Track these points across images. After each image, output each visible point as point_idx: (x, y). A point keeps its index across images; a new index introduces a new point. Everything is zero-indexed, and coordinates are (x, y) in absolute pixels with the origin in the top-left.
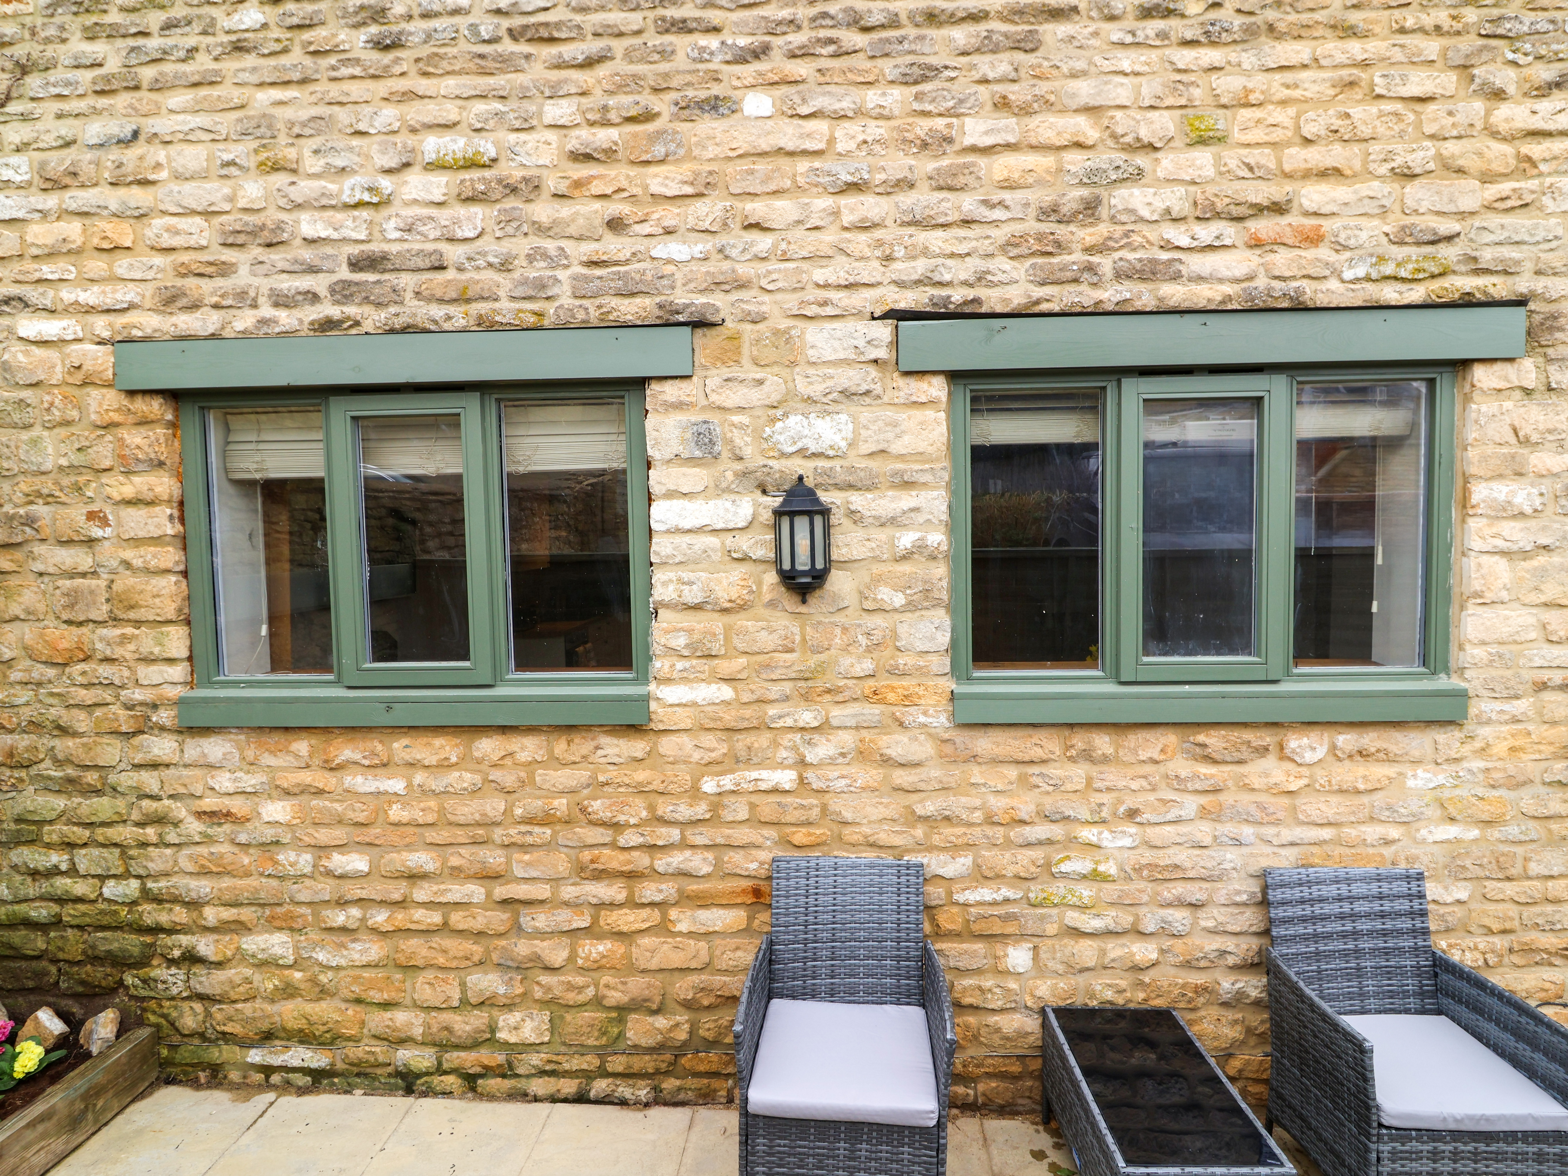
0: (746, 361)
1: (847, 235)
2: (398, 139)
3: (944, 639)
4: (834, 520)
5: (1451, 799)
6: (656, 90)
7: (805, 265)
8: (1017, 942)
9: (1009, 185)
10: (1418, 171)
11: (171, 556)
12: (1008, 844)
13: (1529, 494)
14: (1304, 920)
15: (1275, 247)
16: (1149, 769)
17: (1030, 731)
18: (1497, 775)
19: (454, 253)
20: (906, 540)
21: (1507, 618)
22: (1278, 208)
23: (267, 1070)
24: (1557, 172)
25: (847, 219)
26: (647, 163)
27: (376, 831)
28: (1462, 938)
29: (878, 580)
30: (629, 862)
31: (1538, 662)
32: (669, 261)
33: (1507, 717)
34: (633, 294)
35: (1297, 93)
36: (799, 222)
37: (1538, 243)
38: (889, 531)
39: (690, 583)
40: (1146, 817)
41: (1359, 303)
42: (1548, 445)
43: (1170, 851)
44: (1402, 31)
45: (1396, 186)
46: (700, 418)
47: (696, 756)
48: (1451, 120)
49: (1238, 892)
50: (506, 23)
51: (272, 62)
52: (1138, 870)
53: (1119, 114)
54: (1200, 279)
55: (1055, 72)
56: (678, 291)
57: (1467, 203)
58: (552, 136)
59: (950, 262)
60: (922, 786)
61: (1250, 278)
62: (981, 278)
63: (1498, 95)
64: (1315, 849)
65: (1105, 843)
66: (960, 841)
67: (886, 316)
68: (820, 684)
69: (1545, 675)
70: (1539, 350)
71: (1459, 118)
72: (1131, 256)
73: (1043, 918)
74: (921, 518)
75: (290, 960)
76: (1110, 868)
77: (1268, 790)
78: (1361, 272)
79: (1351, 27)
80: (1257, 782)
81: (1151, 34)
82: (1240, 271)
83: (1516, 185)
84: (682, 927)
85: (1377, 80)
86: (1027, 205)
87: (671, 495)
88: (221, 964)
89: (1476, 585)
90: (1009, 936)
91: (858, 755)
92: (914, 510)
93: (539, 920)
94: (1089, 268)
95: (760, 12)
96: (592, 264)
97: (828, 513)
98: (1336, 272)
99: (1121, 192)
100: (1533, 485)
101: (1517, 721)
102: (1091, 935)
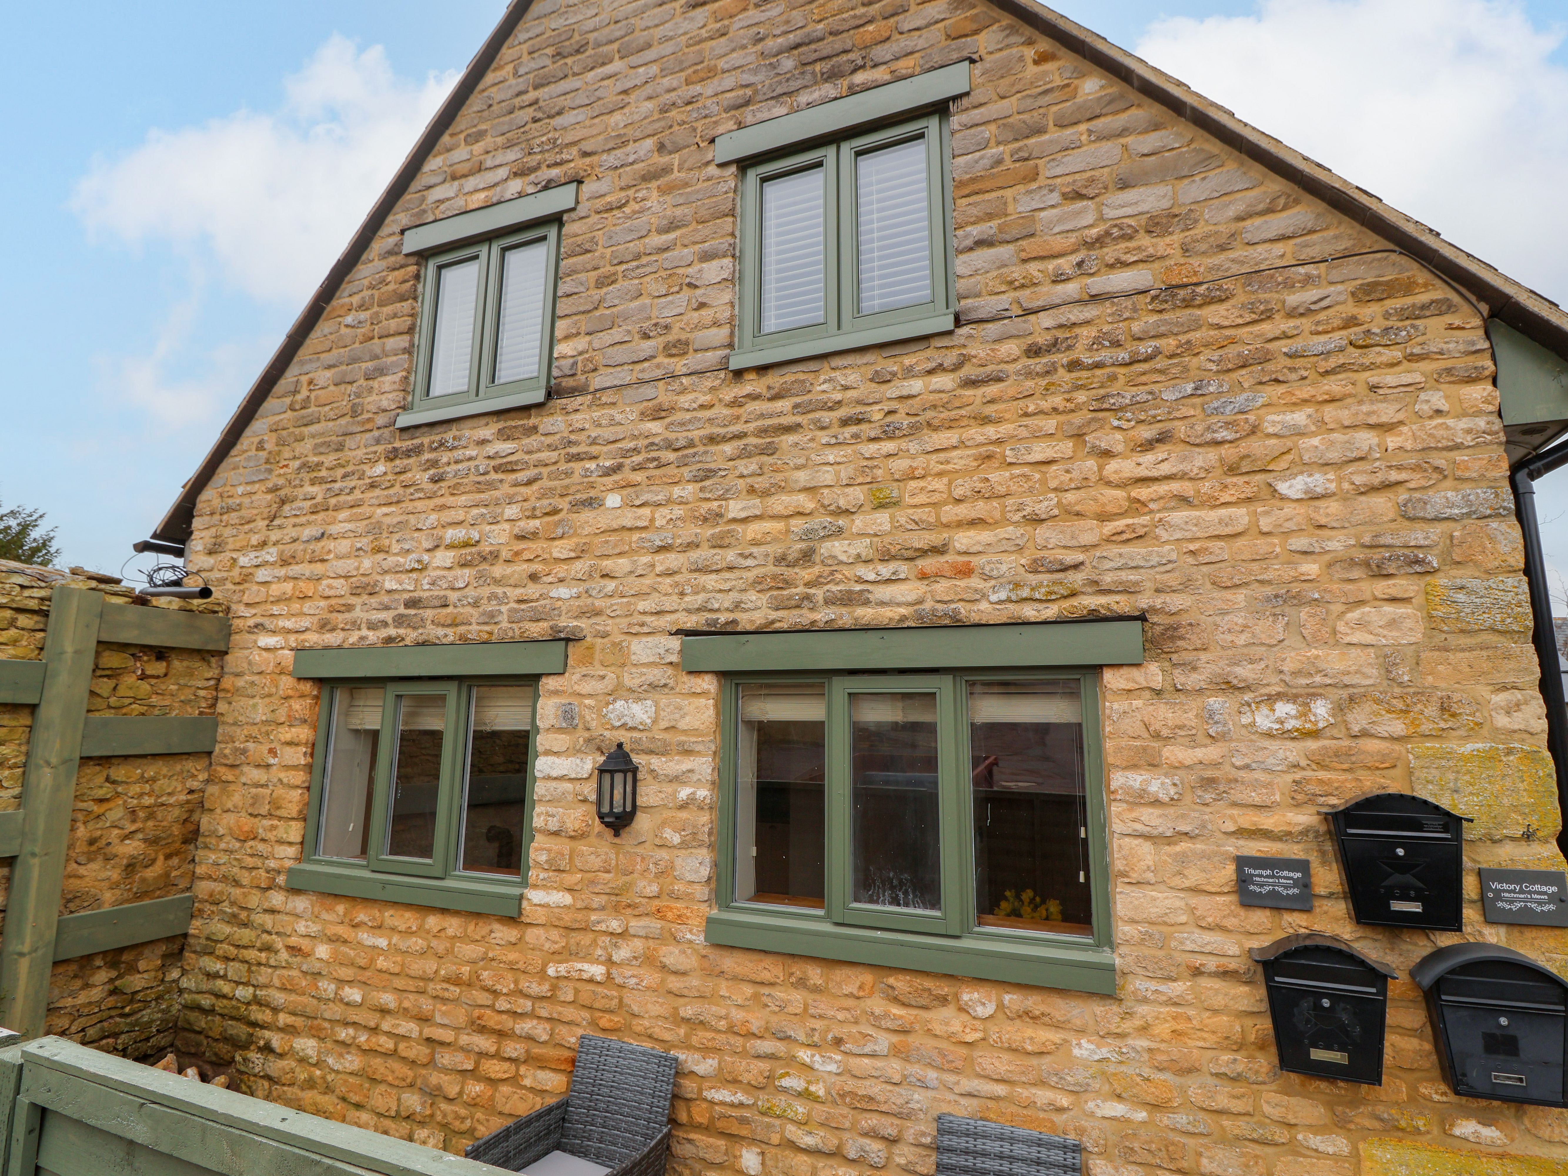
0: (596, 663)
1: (659, 579)
2: (435, 532)
3: (705, 872)
4: (640, 776)
5: (1116, 1075)
6: (561, 496)
7: (632, 600)
8: (749, 1145)
9: (755, 543)
10: (1043, 516)
11: (299, 777)
12: (743, 1054)
13: (1163, 784)
15: (938, 579)
16: (851, 1003)
17: (762, 956)
18: (1161, 1057)
19: (453, 596)
20: (684, 793)
21: (1154, 899)
22: (938, 550)
24: (1165, 509)
25: (659, 569)
26: (554, 539)
27: (368, 974)
29: (664, 824)
30: (500, 1023)
31: (1190, 946)
32: (559, 599)
33: (1164, 998)
34: (538, 620)
35: (949, 467)
36: (631, 572)
37: (1153, 567)
38: (674, 785)
39: (553, 816)
40: (848, 1047)
41: (1007, 620)
42: (1179, 740)
43: (867, 1083)
44: (1026, 415)
45: (1029, 528)
46: (565, 701)
47: (547, 946)
48: (1068, 476)
49: (924, 1134)
50: (493, 463)
51: (386, 492)
52: (845, 1097)
53: (826, 491)
54: (882, 604)
55: (785, 467)
56: (563, 618)
57: (1087, 538)
58: (506, 526)
59: (718, 596)
60: (686, 992)
61: (920, 602)
62: (737, 606)
63: (1107, 454)
64: (991, 1104)
65: (816, 1066)
66: (710, 1045)
67: (678, 632)
68: (625, 900)
69: (1198, 960)
70: (1164, 656)
71: (1075, 474)
72: (834, 588)
73: (768, 1126)
74: (695, 777)
75: (313, 1061)
76: (819, 1089)
77: (949, 1037)
78: (1003, 595)
79: (986, 417)
80: (938, 1029)
81: (847, 436)
82: (911, 598)
83: (1130, 521)
84: (527, 1082)
85: (1008, 453)
86: (767, 555)
87: (548, 753)
88: (281, 1056)
89: (1119, 865)
90: (743, 1138)
91: (649, 960)
92: (691, 771)
93: (446, 1058)
94: (807, 597)
95: (619, 445)
96: (520, 601)
97: (635, 770)
98: (984, 596)
99: (828, 544)
100: (1166, 775)
101: (1176, 1004)
102: (806, 1151)
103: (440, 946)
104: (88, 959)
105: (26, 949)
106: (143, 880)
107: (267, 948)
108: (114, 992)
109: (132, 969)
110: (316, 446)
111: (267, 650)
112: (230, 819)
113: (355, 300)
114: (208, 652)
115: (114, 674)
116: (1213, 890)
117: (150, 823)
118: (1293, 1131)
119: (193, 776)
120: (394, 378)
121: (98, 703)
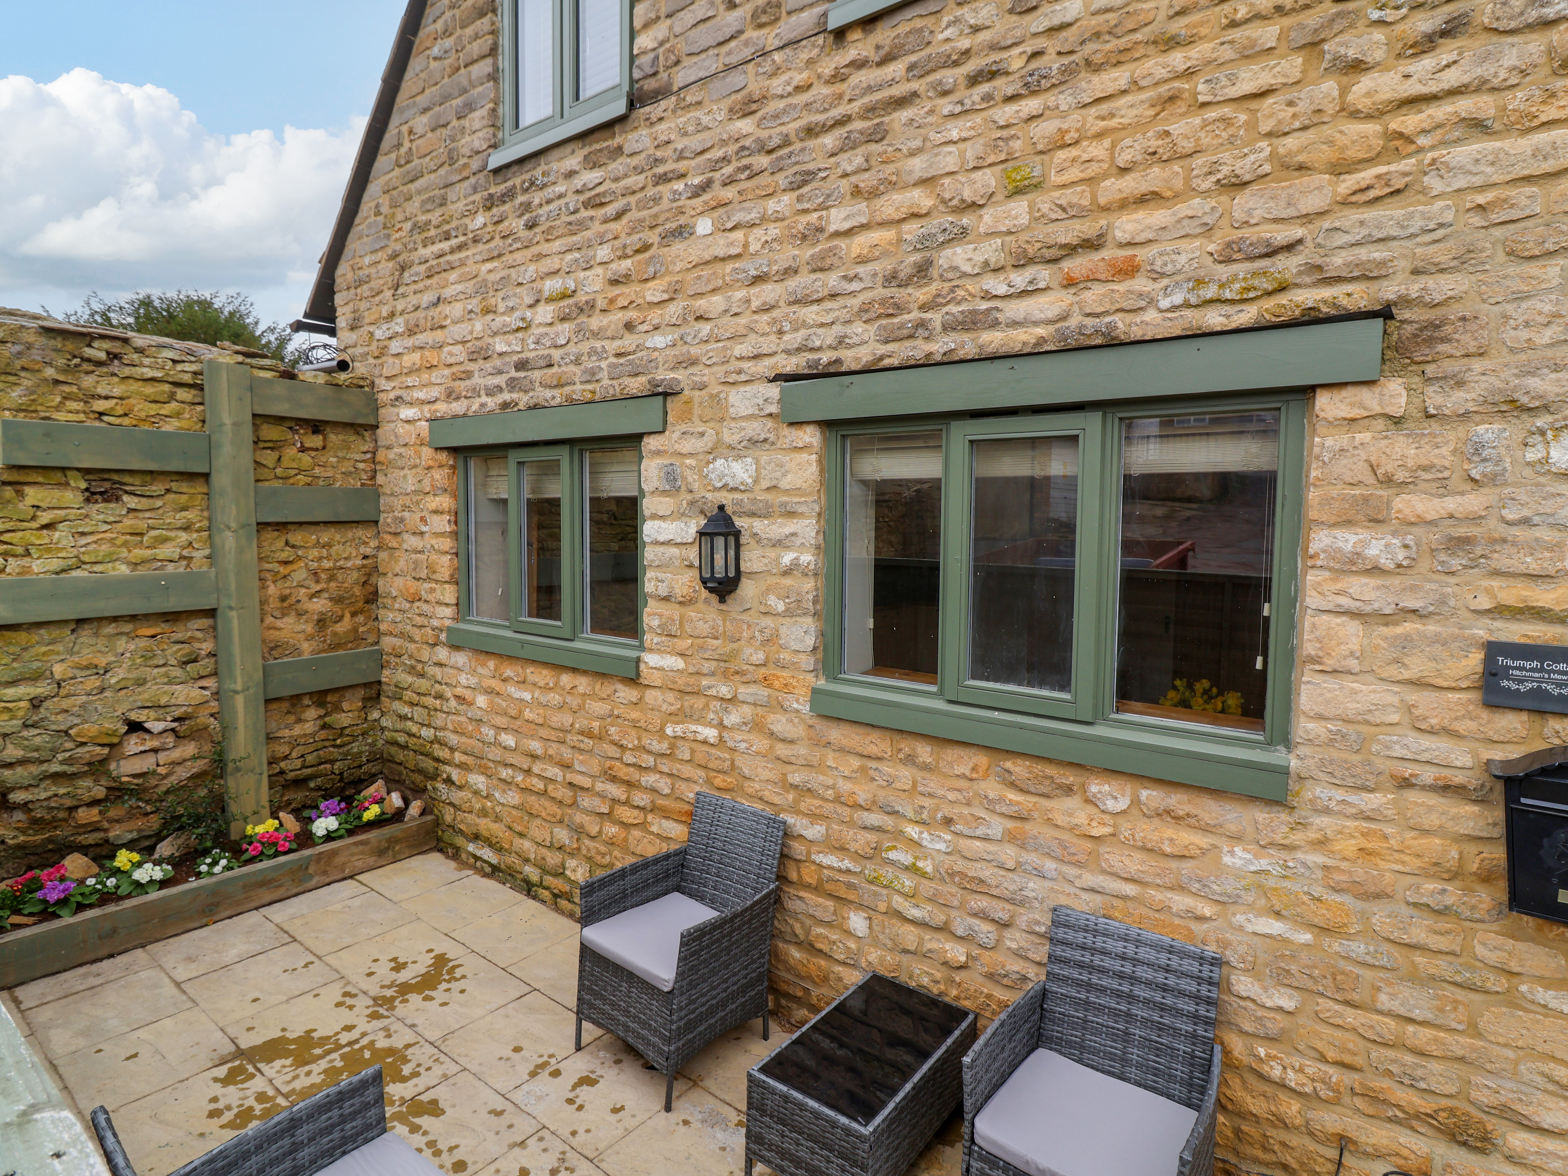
0: (695, 419)
1: (756, 317)
2: (534, 285)
3: (810, 641)
4: (743, 540)
5: (1274, 889)
6: (652, 228)
7: (728, 344)
8: (857, 909)
9: (862, 260)
10: (1247, 178)
11: (447, 544)
12: (851, 824)
13: (1387, 546)
14: (1081, 965)
15: (1089, 284)
16: (963, 784)
17: (869, 730)
18: (1338, 877)
19: (556, 354)
20: (787, 558)
21: (1355, 692)
22: (1091, 245)
23: (477, 858)
24: (1444, 143)
25: (755, 304)
26: (646, 280)
27: (518, 723)
28: (1288, 1054)
29: (768, 590)
30: (627, 774)
31: (1398, 751)
32: (655, 349)
33: (1354, 811)
34: (636, 375)
35: (1114, 123)
36: (726, 311)
37: (1413, 236)
38: (778, 550)
39: (662, 581)
40: (959, 827)
41: (1178, 332)
42: (1422, 486)
43: (978, 865)
44: (1234, 24)
45: (1224, 198)
46: (667, 462)
47: (664, 707)
48: (1291, 110)
49: (1038, 923)
50: (582, 198)
51: (487, 246)
52: (952, 875)
53: (947, 181)
54: (1015, 324)
55: (898, 154)
56: (660, 370)
57: (1311, 203)
58: (599, 270)
59: (820, 331)
60: (793, 760)
61: (1064, 318)
62: (841, 342)
63: (1357, 67)
64: (1116, 902)
65: (925, 843)
66: (818, 811)
67: (778, 378)
68: (733, 666)
69: (1408, 770)
70: (1414, 368)
71: (1302, 107)
72: (954, 309)
73: (875, 894)
74: (799, 541)
75: (484, 794)
76: (927, 866)
77: (1072, 829)
78: (1178, 298)
79: (1172, 38)
80: (1060, 820)
81: (976, 98)
82: (1052, 312)
83: (1382, 169)
84: (654, 829)
85: (1201, 87)
86: (875, 275)
87: (654, 517)
88: (460, 788)
89: (1309, 648)
90: (851, 902)
91: (757, 726)
92: (794, 534)
93: (586, 801)
94: (922, 324)
95: (708, 156)
96: (619, 355)
97: (737, 534)
98: (1152, 302)
99: (948, 252)
100: (1394, 534)
101: (1369, 819)
102: (913, 922)
103: (573, 702)
104: (296, 698)
105: (239, 687)
106: (335, 634)
107: (439, 696)
108: (324, 727)
109: (337, 708)
110: (424, 203)
111: (408, 422)
112: (399, 582)
113: (439, 26)
114: (361, 425)
115: (276, 446)
116: (1445, 684)
117: (333, 584)
118: (1515, 981)
119: (365, 543)
120: (483, 112)
121: (265, 473)
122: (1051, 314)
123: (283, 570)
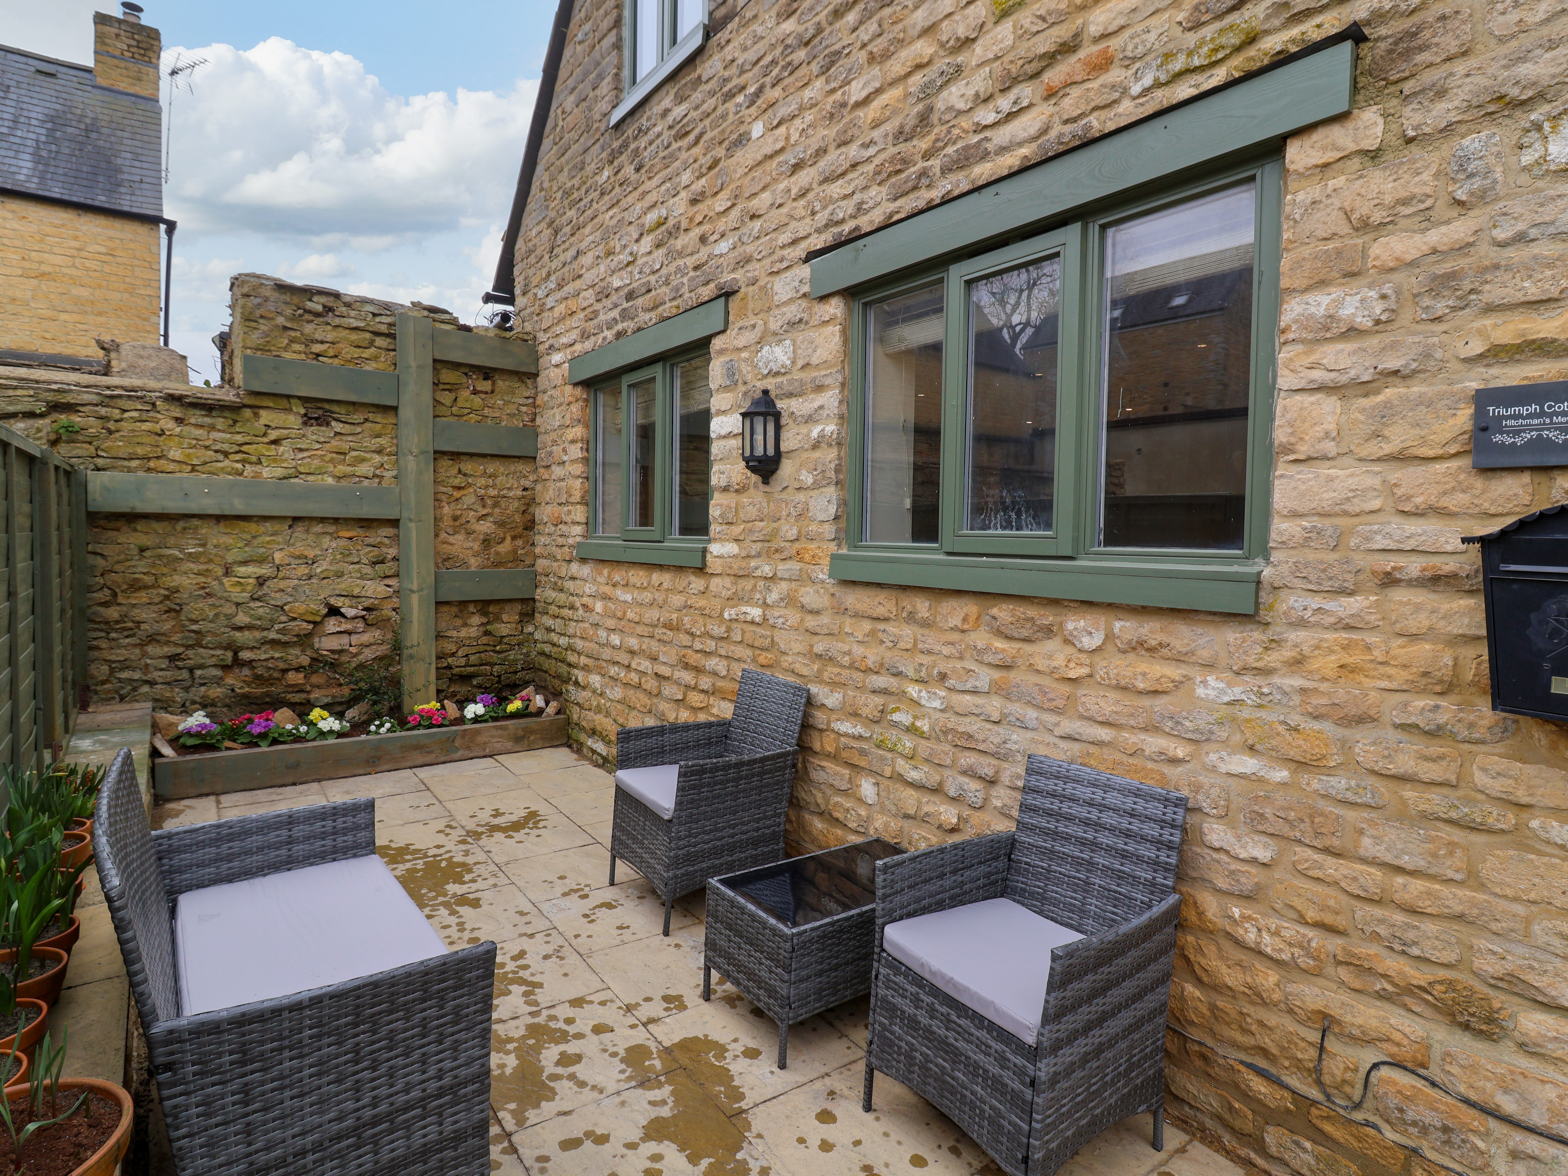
0: (750, 314)
1: (795, 204)
2: (640, 221)
3: (832, 510)
4: (783, 421)
5: (1248, 721)
6: (720, 143)
7: (774, 235)
8: (867, 776)
9: (876, 124)
11: (578, 469)
12: (863, 689)
13: (1362, 300)
14: (1049, 813)
15: (1067, 90)
16: (956, 636)
17: (878, 591)
18: (1317, 701)
19: (653, 281)
20: (816, 432)
21: (1330, 479)
22: (1067, 48)
23: (594, 752)
25: (794, 191)
26: (716, 193)
27: (623, 623)
28: (1265, 915)
29: (801, 466)
30: (697, 660)
31: (1380, 543)
32: (721, 256)
33: (1332, 620)
34: (707, 283)
36: (772, 205)
38: (809, 426)
39: (724, 473)
40: (952, 683)
41: (1149, 113)
42: (1403, 223)
43: (967, 720)
46: (727, 359)
47: (724, 593)
49: (1017, 775)
50: (673, 132)
51: (610, 196)
53: (945, 24)
54: (1003, 150)
55: (906, 12)
56: (724, 274)
58: (684, 194)
59: (843, 203)
60: (818, 630)
61: (1045, 131)
62: (860, 209)
64: (1092, 749)
65: (923, 702)
66: (837, 679)
67: (810, 257)
68: (774, 545)
69: (1389, 563)
70: (1392, 89)
72: (951, 150)
73: (882, 759)
74: (825, 413)
75: (599, 692)
76: (924, 725)
77: (1051, 672)
78: (1148, 80)
80: (1041, 664)
82: (1035, 129)
84: (715, 711)
86: (887, 135)
87: (719, 413)
88: (584, 688)
89: (1283, 436)
90: (863, 768)
91: (790, 601)
92: (821, 407)
93: (667, 690)
94: (924, 173)
95: (762, 63)
96: (696, 268)
97: (777, 416)
98: (1125, 91)
99: (945, 94)
100: (1370, 287)
101: (1349, 628)
102: (912, 785)
103: (660, 597)
104: (463, 604)
105: (415, 587)
106: (497, 553)
107: (572, 607)
108: (487, 633)
109: (498, 619)
110: (570, 170)
111: (557, 366)
112: (549, 509)
113: (583, 14)
114: (525, 374)
115: (452, 388)
116: (1431, 453)
117: (497, 510)
118: (1525, 815)
119: (525, 477)
120: (609, 79)
121: (442, 410)
122: (1033, 131)
123: (456, 494)
